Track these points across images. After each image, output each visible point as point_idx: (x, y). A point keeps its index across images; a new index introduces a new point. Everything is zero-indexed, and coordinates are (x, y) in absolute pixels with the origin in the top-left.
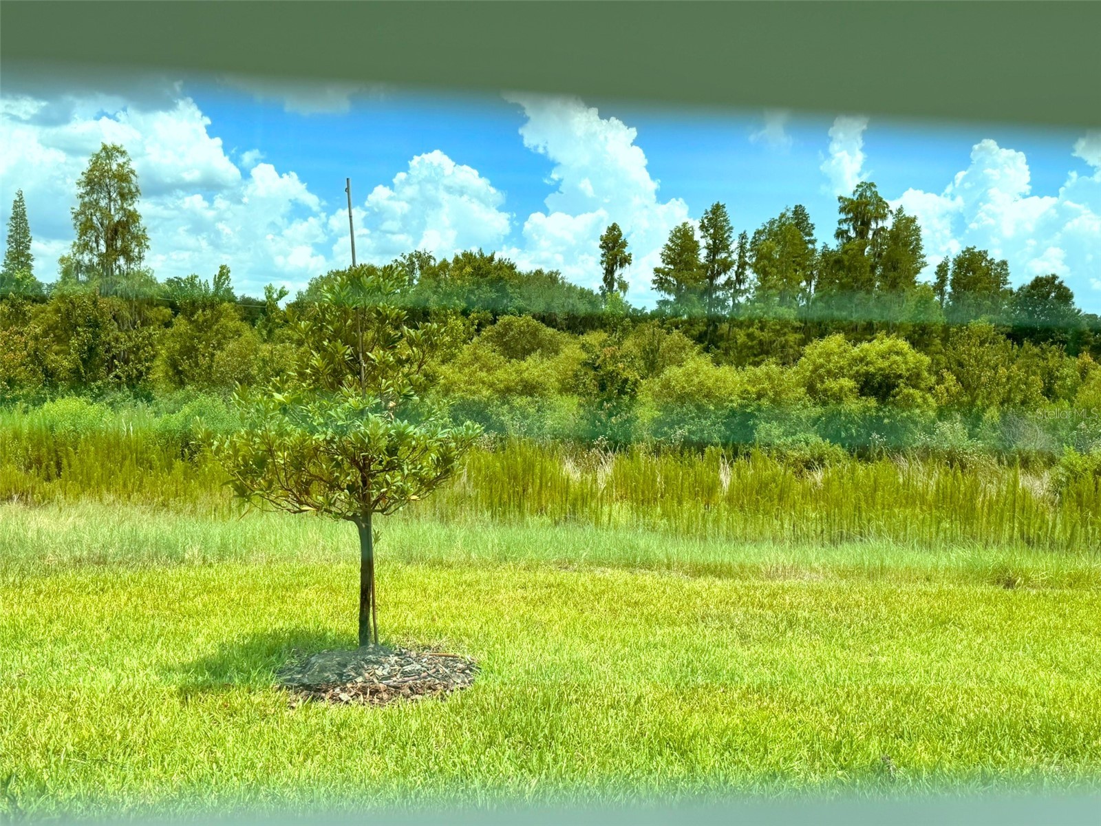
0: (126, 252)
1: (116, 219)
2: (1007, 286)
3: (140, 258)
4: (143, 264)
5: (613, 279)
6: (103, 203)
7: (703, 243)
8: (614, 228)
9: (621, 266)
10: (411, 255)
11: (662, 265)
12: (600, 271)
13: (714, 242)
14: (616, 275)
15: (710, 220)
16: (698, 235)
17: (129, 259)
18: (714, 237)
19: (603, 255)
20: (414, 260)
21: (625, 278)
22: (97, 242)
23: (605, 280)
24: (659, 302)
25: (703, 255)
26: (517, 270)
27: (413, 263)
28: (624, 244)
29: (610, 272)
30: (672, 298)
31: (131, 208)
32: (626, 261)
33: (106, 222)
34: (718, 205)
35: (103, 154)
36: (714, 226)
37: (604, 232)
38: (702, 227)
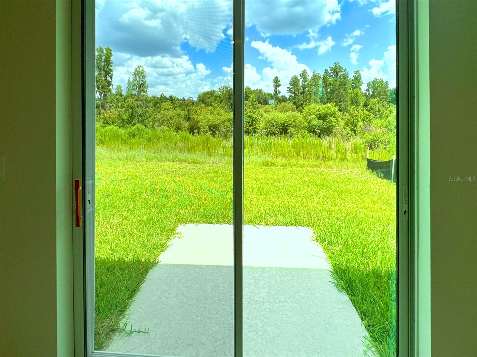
0: (143, 91)
1: (141, 83)
2: (388, 88)
3: (146, 92)
4: (147, 93)
5: (277, 91)
6: (138, 79)
7: (301, 80)
8: (276, 77)
9: (279, 87)
10: (223, 87)
11: (289, 86)
12: (273, 89)
13: (304, 80)
14: (277, 89)
15: (302, 74)
16: (299, 78)
17: (144, 92)
18: (304, 78)
19: (274, 84)
20: (224, 88)
21: (280, 90)
22: (137, 88)
23: (274, 91)
24: (289, 96)
25: (301, 84)
26: (251, 89)
27: (224, 89)
28: (279, 81)
29: (276, 88)
30: (293, 95)
31: (144, 80)
32: (280, 85)
33: (139, 84)
34: (304, 70)
35: (138, 68)
36: (304, 75)
37: (274, 78)
38: (300, 76)
